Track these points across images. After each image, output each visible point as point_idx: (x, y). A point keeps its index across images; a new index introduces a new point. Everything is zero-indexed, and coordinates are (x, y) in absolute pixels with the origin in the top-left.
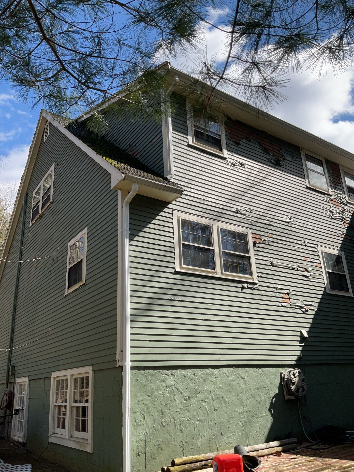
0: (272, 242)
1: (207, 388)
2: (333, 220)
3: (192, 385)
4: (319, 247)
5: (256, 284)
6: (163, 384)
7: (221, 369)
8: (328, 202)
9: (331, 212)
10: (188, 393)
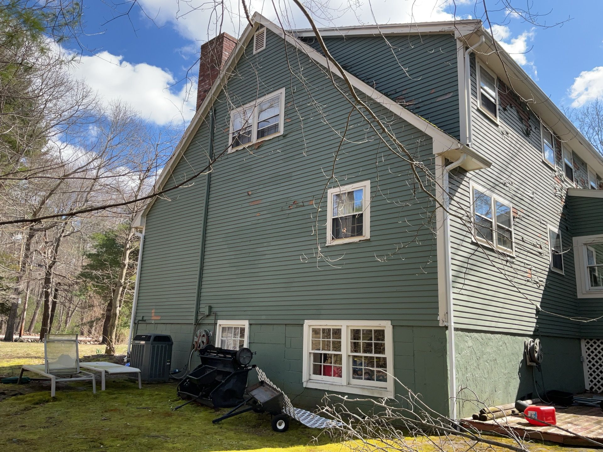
0: (523, 217)
1: (488, 350)
2: (556, 198)
3: (480, 347)
4: (548, 225)
5: (513, 258)
6: (466, 344)
7: (495, 335)
8: (554, 178)
9: (555, 189)
10: (478, 354)
